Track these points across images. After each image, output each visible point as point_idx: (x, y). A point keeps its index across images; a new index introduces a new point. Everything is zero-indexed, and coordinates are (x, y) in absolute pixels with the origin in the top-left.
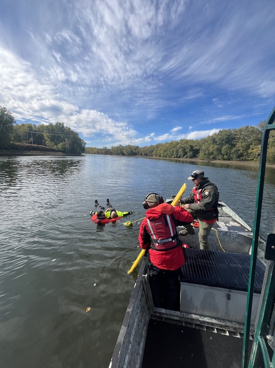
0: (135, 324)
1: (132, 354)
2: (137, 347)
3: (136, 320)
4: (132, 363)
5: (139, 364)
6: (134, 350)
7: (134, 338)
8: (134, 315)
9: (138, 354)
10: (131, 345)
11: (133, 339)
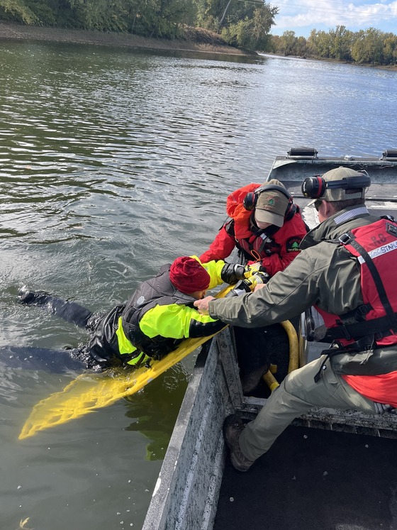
0: (204, 422)
1: (199, 472)
2: (209, 462)
3: (206, 415)
4: (200, 485)
5: (213, 491)
6: (203, 466)
7: (202, 445)
8: (202, 405)
9: (212, 474)
10: (196, 457)
11: (201, 448)
